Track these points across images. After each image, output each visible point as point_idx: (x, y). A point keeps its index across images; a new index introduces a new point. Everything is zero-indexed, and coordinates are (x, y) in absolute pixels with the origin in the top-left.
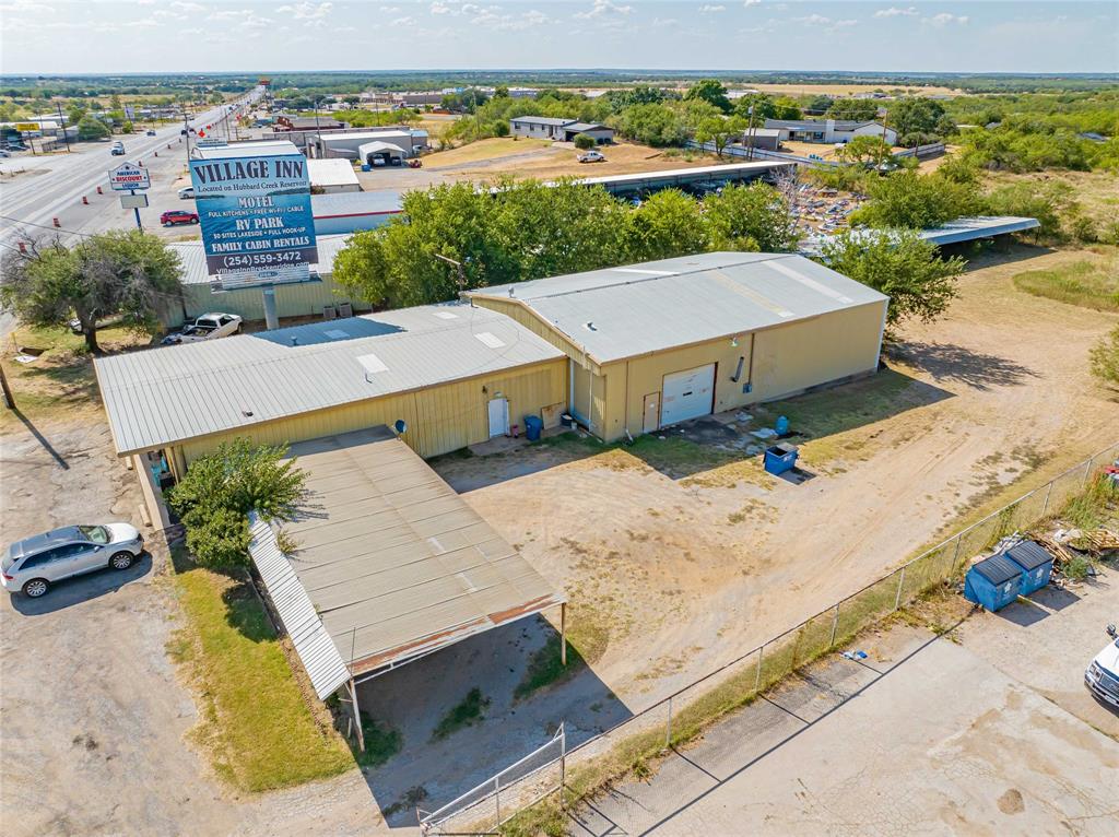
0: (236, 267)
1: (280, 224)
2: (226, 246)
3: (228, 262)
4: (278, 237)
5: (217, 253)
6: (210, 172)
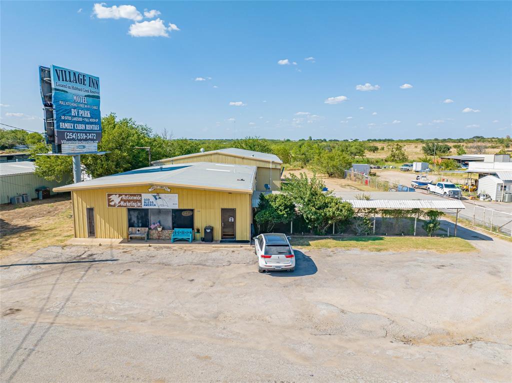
1: (89, 115)
2: (66, 125)
3: (67, 136)
4: (88, 123)
5: (62, 129)
6: (62, 74)
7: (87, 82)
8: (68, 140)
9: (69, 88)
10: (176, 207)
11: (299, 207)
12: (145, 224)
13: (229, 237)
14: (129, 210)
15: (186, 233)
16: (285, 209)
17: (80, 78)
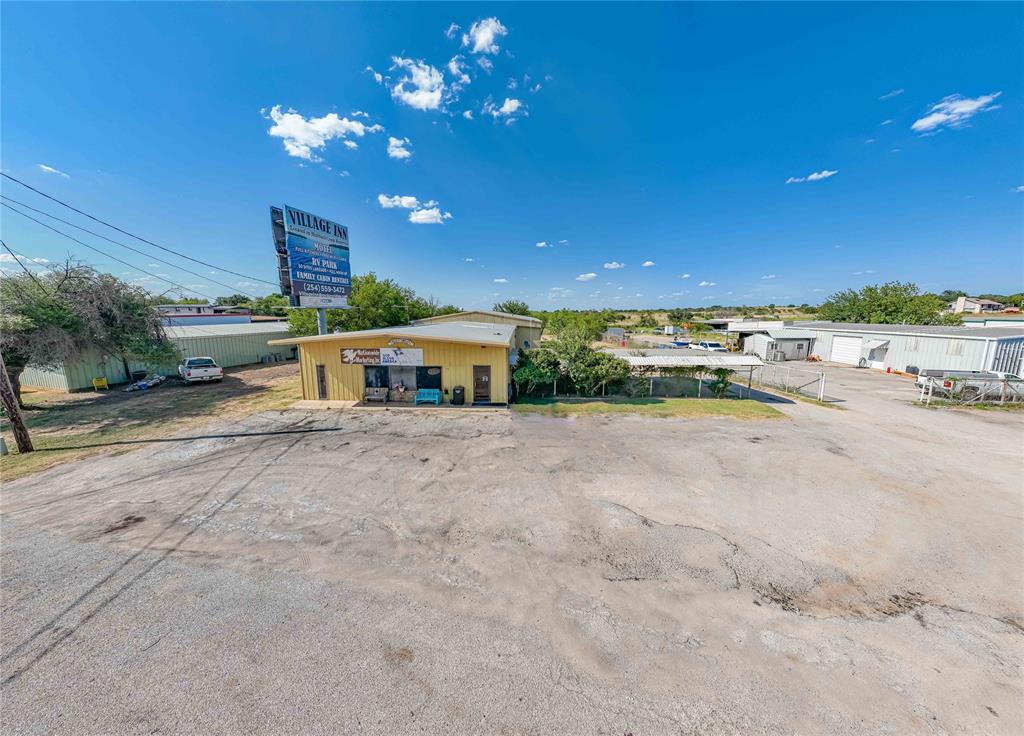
0: (310, 292)
1: (335, 267)
2: (305, 275)
3: (307, 287)
4: (334, 276)
5: (300, 279)
6: (298, 217)
7: (332, 230)
8: (308, 292)
9: (309, 233)
10: (421, 364)
11: (563, 363)
12: (385, 383)
13: (482, 399)
14: (366, 367)
15: (432, 394)
16: (549, 365)
17: (322, 225)
